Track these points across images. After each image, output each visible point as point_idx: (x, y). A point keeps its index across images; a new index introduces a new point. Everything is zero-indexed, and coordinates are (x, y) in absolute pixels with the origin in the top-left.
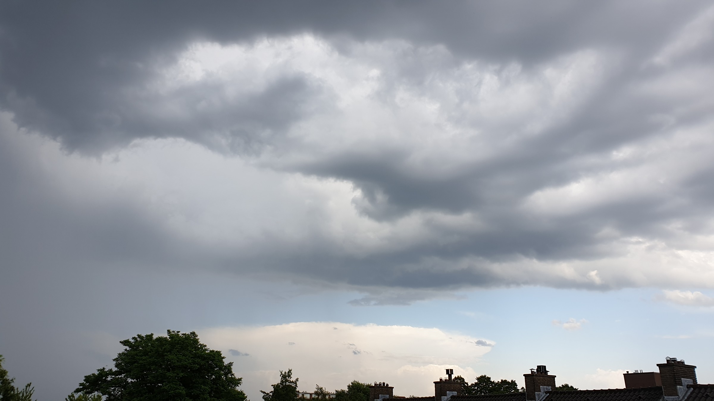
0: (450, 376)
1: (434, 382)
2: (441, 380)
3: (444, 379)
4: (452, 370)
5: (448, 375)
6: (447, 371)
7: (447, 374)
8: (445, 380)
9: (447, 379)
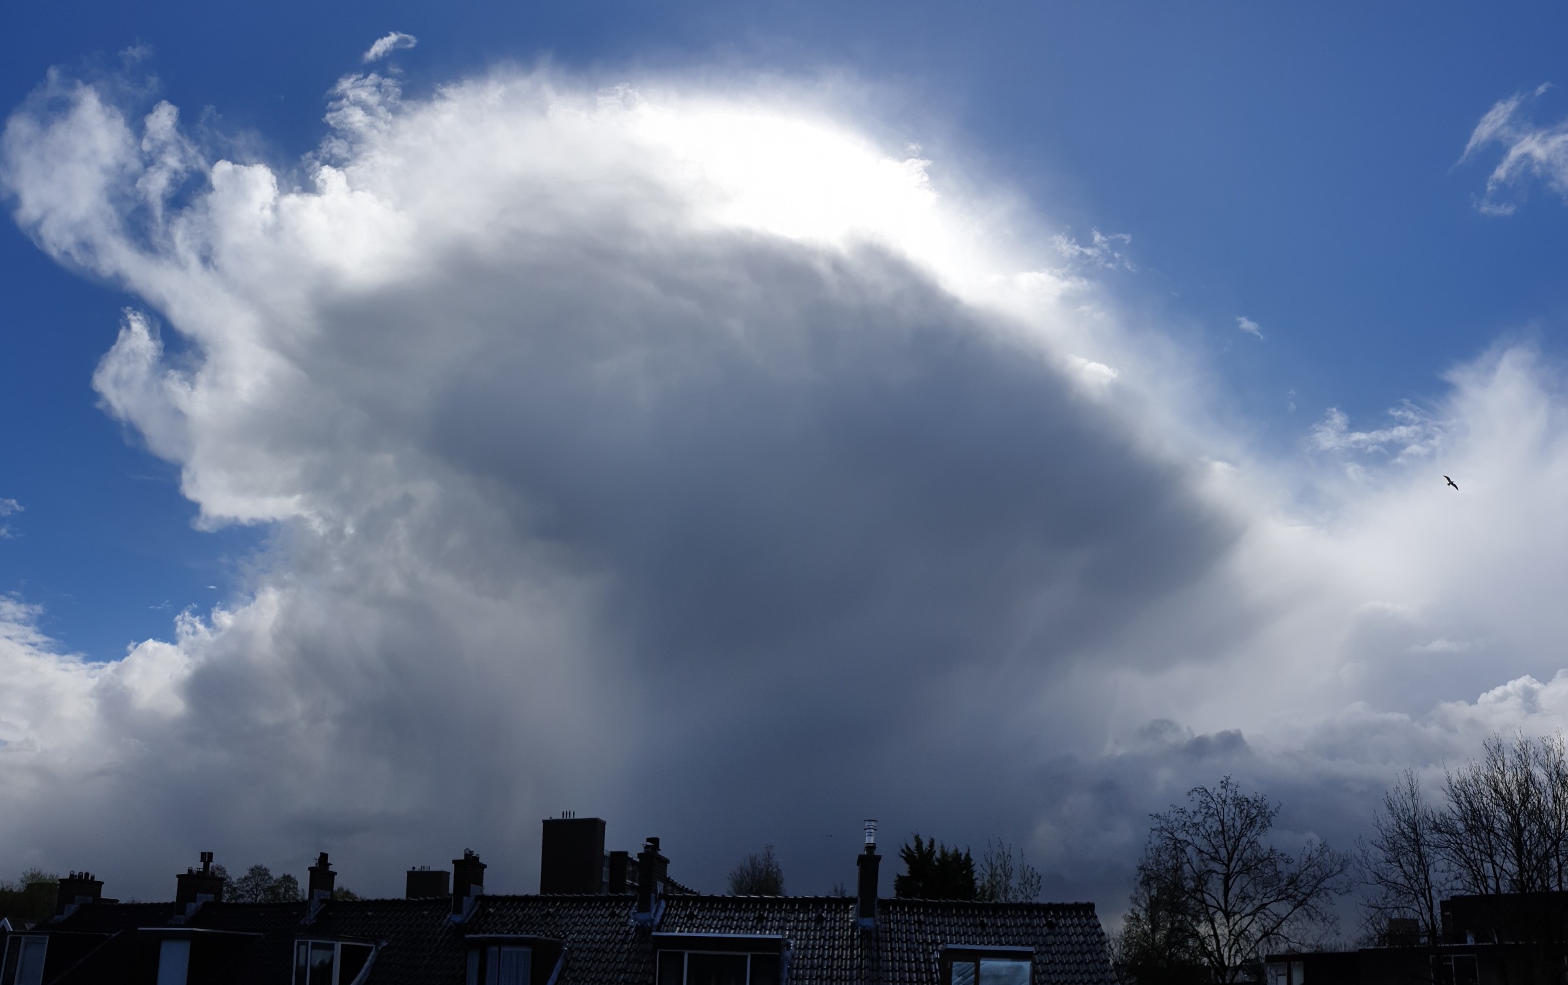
0: (206, 865)
1: (178, 876)
2: (190, 871)
3: (195, 869)
4: (211, 855)
5: (203, 863)
6: (203, 854)
7: (201, 861)
8: (198, 872)
9: (201, 870)
